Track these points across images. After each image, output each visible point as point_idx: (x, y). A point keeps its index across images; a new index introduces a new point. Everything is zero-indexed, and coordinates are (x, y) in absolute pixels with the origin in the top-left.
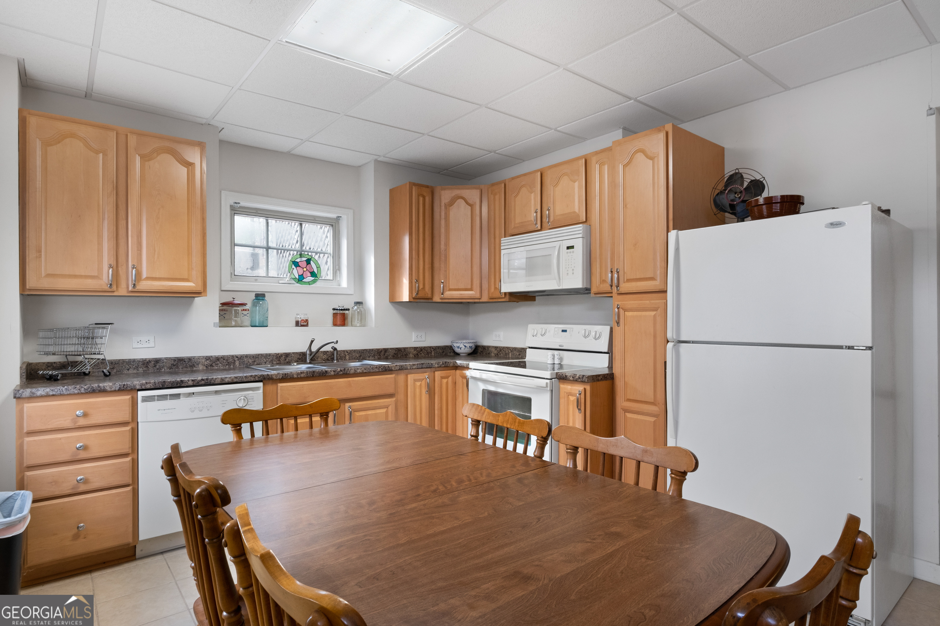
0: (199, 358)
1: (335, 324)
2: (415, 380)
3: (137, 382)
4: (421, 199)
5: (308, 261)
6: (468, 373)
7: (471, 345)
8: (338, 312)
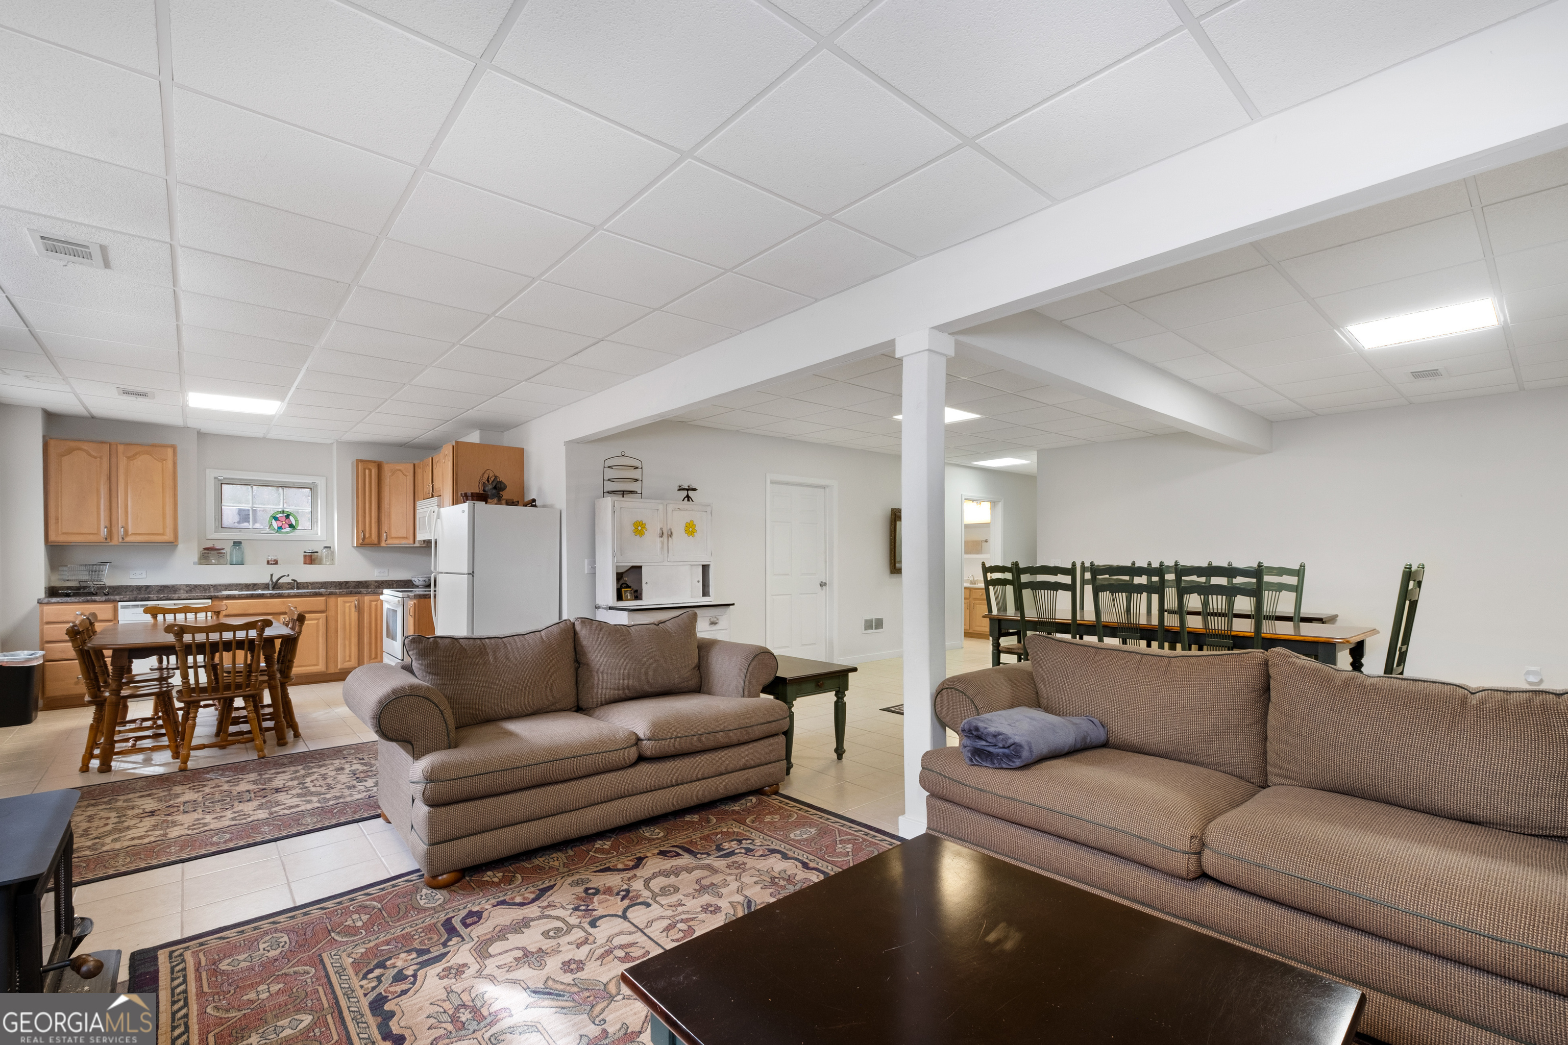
0: (180, 585)
1: (305, 563)
2: (345, 602)
3: (117, 598)
4: (367, 471)
5: (288, 517)
6: (382, 597)
7: (424, 579)
8: (308, 554)
